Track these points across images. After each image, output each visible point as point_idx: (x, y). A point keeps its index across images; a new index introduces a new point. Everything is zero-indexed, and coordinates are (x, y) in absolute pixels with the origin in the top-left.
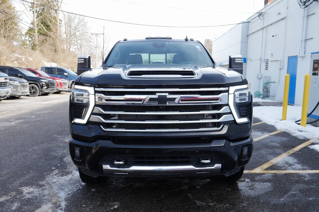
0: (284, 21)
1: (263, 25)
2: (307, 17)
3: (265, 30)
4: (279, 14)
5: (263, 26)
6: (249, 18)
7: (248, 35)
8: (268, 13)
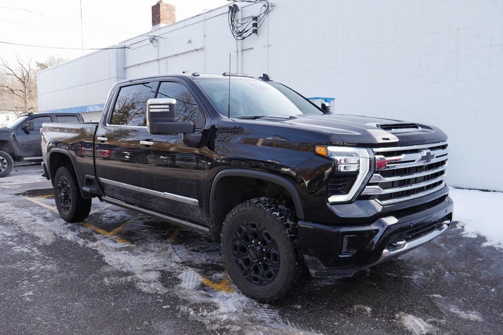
0: (200, 52)
1: (158, 54)
2: (242, 52)
3: (162, 62)
4: (189, 42)
5: (159, 56)
6: (125, 42)
7: (125, 67)
8: (166, 38)
